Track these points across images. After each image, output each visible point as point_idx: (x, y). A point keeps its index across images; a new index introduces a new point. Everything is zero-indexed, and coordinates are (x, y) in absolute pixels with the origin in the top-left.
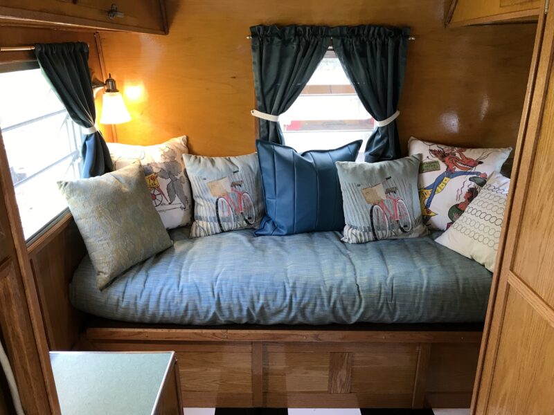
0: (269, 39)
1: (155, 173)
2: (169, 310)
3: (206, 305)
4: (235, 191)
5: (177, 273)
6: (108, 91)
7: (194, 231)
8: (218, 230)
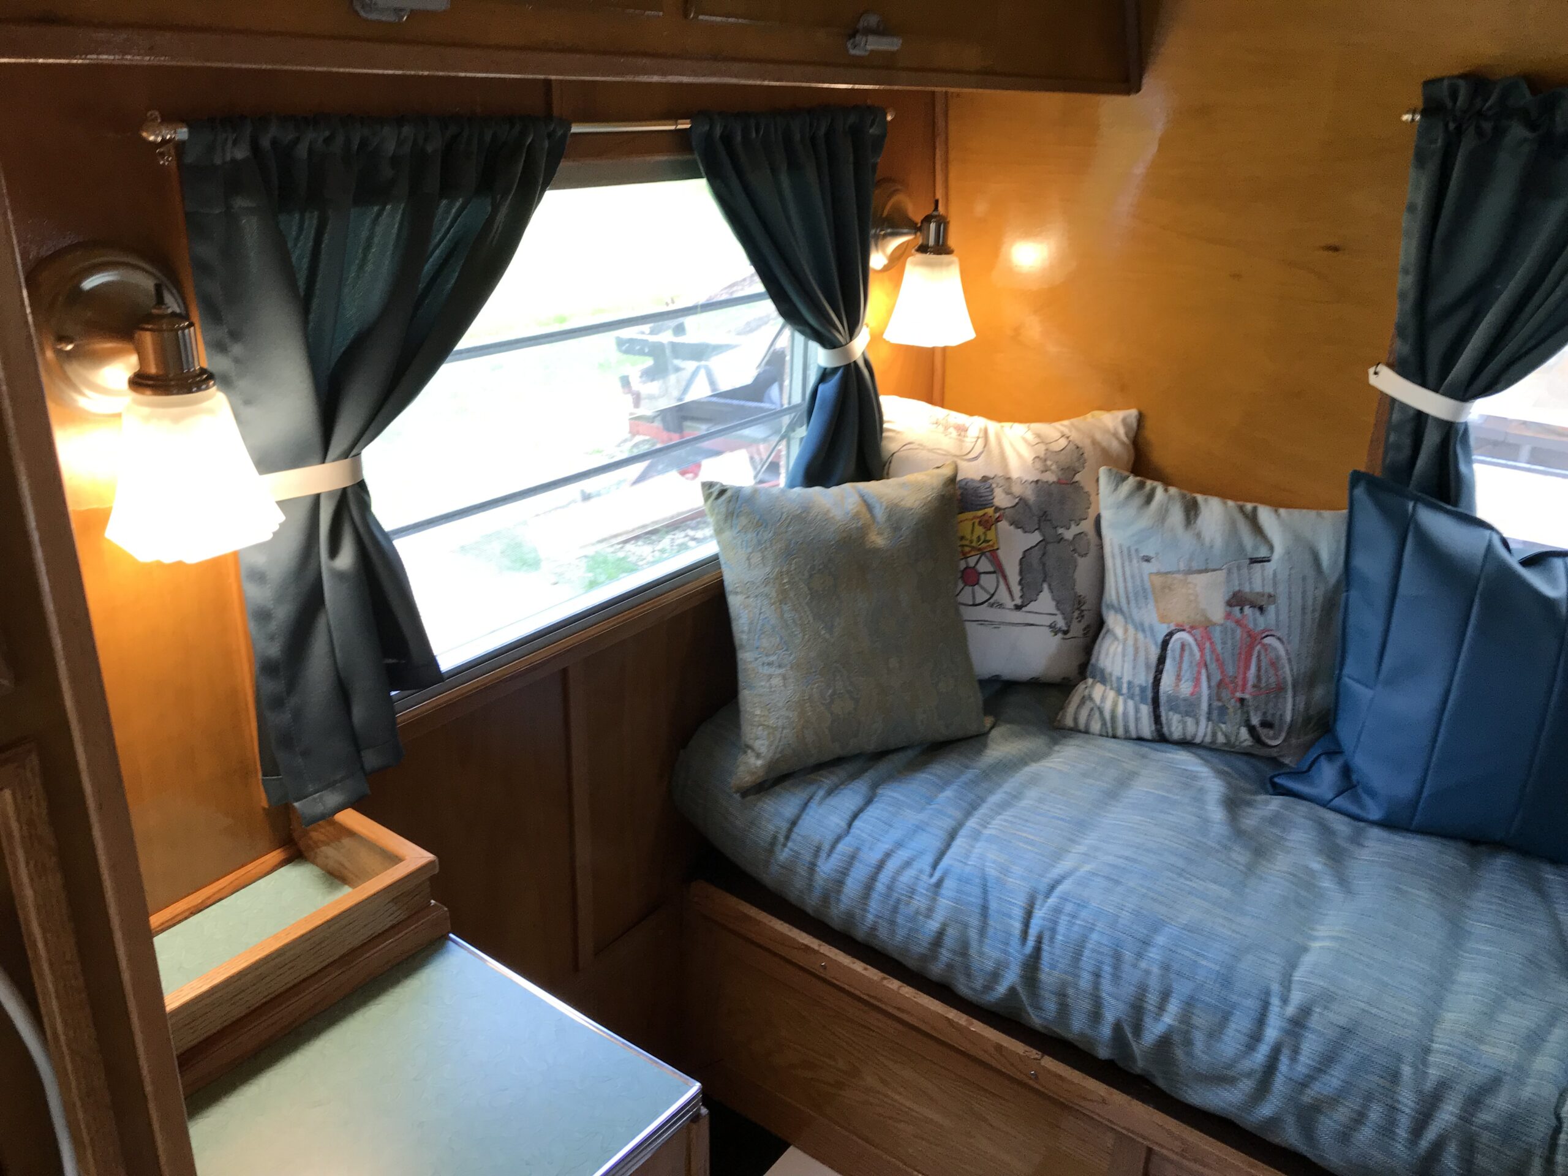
0: (1487, 126)
1: (997, 509)
2: (892, 922)
3: (996, 954)
4: (1238, 622)
5: (948, 823)
6: (923, 249)
7: (1071, 709)
8: (1147, 728)
